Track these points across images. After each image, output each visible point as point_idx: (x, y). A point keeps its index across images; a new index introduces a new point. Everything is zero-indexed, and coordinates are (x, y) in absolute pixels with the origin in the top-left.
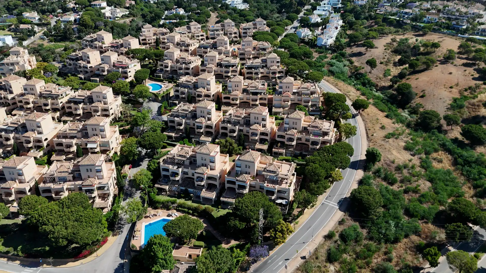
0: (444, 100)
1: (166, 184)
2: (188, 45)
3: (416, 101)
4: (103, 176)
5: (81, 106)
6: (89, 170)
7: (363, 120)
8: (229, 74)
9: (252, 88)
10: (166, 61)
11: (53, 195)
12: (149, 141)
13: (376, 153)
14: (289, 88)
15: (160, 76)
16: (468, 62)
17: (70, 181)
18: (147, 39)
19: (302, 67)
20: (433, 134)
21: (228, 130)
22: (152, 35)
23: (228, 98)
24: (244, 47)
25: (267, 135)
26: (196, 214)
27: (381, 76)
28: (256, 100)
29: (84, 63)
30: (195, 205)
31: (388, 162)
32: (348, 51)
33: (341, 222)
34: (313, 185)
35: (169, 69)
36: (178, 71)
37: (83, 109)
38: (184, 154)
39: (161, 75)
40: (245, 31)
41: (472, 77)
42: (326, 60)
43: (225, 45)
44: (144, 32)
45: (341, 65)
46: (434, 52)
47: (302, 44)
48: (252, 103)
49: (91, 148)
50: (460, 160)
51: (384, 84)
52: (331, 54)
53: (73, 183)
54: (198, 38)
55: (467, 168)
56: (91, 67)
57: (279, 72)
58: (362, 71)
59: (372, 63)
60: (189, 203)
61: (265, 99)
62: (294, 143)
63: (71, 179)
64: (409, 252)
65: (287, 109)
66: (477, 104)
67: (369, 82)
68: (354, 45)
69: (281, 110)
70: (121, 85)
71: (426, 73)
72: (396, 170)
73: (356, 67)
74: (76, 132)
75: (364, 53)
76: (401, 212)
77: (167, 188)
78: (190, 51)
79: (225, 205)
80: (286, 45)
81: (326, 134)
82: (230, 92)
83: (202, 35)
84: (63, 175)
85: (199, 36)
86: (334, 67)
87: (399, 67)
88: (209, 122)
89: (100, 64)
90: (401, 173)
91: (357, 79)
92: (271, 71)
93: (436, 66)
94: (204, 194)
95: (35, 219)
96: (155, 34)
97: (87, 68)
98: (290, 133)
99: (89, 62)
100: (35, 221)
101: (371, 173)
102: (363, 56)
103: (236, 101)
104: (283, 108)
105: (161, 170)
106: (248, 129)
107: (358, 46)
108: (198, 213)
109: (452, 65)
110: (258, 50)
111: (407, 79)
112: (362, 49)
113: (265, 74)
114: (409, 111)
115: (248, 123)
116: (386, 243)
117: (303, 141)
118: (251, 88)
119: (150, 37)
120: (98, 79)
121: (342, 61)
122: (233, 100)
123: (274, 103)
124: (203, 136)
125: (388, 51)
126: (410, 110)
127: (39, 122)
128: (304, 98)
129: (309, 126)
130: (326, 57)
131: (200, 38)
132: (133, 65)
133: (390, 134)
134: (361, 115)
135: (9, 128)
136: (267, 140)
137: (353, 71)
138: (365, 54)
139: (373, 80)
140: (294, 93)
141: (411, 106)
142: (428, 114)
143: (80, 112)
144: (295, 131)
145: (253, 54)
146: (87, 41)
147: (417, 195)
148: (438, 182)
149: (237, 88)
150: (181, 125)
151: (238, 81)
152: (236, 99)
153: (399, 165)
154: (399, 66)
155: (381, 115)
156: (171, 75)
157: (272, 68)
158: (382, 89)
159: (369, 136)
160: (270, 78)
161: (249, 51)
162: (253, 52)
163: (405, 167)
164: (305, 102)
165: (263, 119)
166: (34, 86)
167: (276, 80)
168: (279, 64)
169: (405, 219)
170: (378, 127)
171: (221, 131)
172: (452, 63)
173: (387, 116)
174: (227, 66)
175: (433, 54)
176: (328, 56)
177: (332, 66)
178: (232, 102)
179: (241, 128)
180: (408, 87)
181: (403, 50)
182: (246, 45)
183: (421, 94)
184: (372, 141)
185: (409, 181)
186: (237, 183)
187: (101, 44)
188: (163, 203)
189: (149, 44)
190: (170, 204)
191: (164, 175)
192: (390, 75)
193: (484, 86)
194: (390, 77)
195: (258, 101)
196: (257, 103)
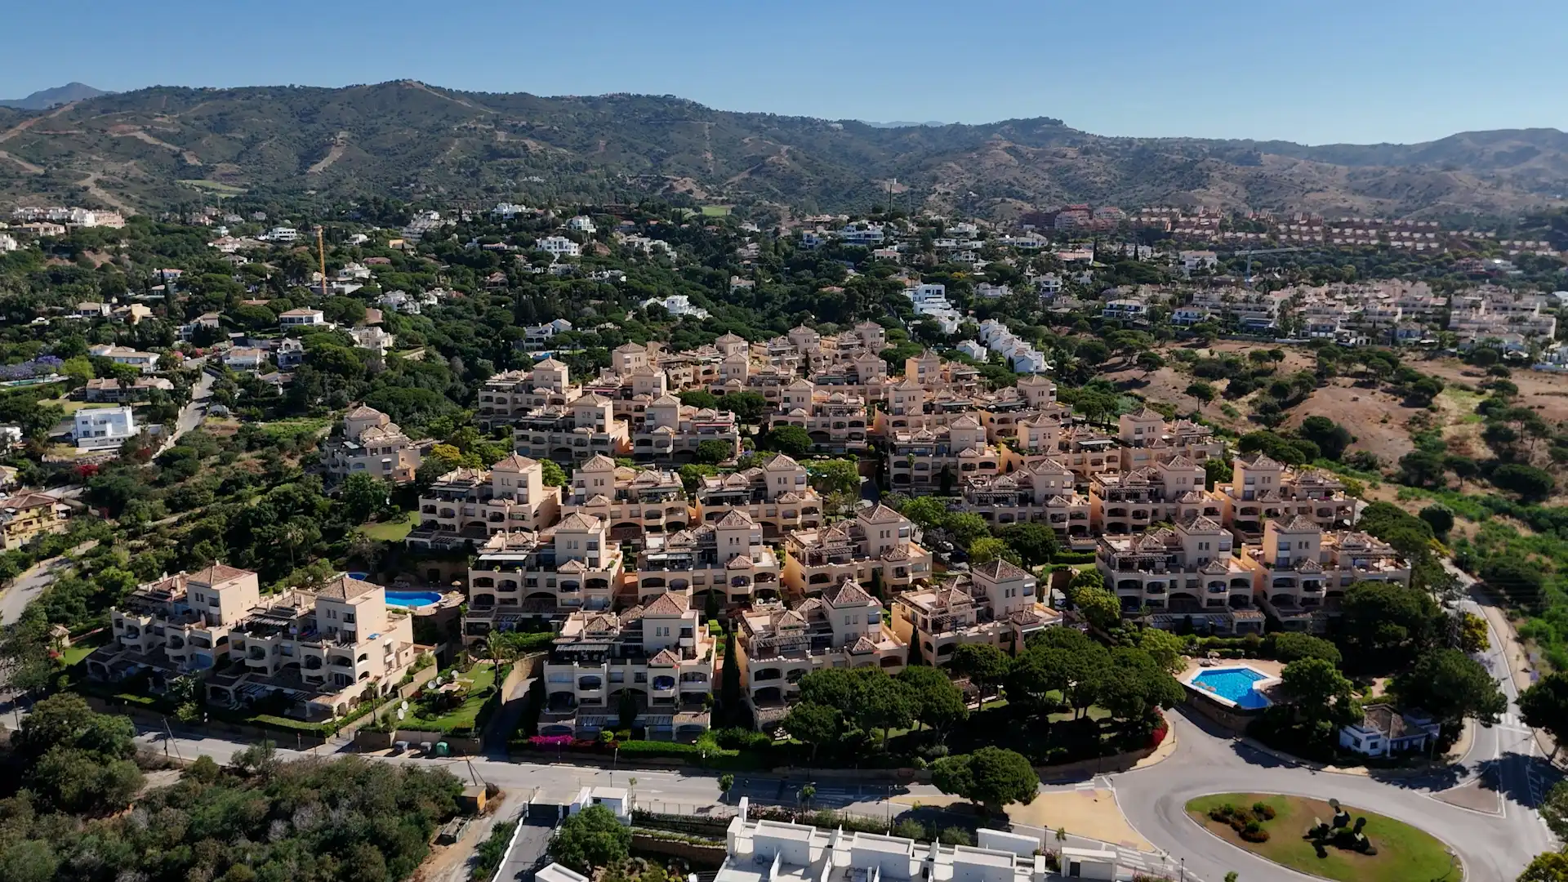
3: (1351, 451)
6: (1010, 593)
16: (1358, 380)
21: (1130, 513)
27: (1226, 417)
32: (1105, 379)
33: (1509, 619)
38: (1153, 545)
40: (846, 352)
41: (1397, 403)
46: (1276, 369)
48: (1092, 468)
50: (1542, 521)
59: (1203, 392)
63: (974, 618)
66: (1456, 442)
73: (1159, 406)
74: (844, 544)
75: (1145, 380)
87: (1240, 400)
93: (1314, 391)
102: (1150, 386)
105: (1116, 585)
106: (1170, 506)
107: (1116, 368)
109: (1338, 390)
112: (1133, 374)
114: (1353, 468)
115: (1153, 497)
118: (1077, 439)
123: (1134, 465)
125: (1186, 375)
126: (1352, 465)
128: (1194, 447)
135: (671, 558)
138: (1149, 382)
140: (1169, 441)
141: (1347, 458)
142: (1420, 458)
154: (1239, 397)
168: (1054, 398)
172: (1336, 384)
175: (1277, 373)
179: (1155, 506)
180: (1323, 421)
181: (1216, 370)
186: (1301, 580)
192: (1240, 415)
193: (1433, 415)
194: (1245, 418)
195: (1105, 463)
196: (1105, 468)
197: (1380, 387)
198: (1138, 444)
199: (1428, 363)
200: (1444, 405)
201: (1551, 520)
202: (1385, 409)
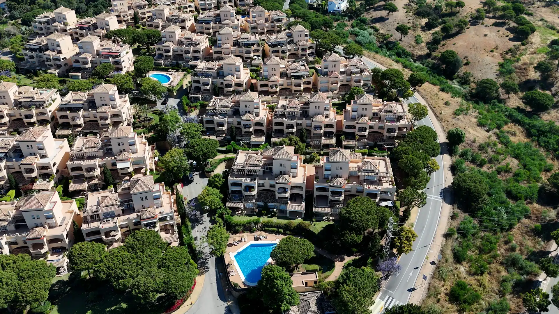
0: (491, 66)
1: (240, 200)
2: (183, 21)
3: (463, 70)
4: (161, 203)
5: (81, 113)
6: (144, 199)
7: (423, 98)
8: (251, 55)
9: (293, 71)
10: (166, 44)
11: (104, 237)
12: (202, 150)
13: (462, 134)
14: (335, 66)
15: (161, 63)
16: (498, 21)
17: (119, 215)
18: (122, 15)
19: (335, 39)
20: (494, 104)
21: (285, 125)
22: (126, 9)
23: (266, 85)
24: (255, 19)
25: (332, 126)
26: (289, 232)
27: (413, 43)
28: (299, 85)
29: (54, 53)
30: (284, 222)
31: (469, 142)
32: (368, 16)
33: (453, 217)
34: (413, 180)
35: (171, 54)
36: (184, 55)
37: (84, 117)
38: (256, 163)
39: (162, 61)
41: (508, 38)
42: (346, 29)
43: (232, 18)
44: (116, 5)
45: (366, 33)
46: (459, 12)
47: (312, 11)
48: (294, 88)
49: (121, 169)
50: (533, 131)
51: (419, 53)
52: (349, 21)
53: (126, 217)
54: (185, 10)
55: (543, 138)
56: (64, 58)
57: (310, 48)
58: (391, 39)
59: (402, 30)
60: (275, 220)
61: (309, 83)
62: (367, 133)
63: (121, 213)
64: (527, 237)
65: (336, 92)
66: (523, 67)
67: (403, 51)
68: (370, 9)
69: (330, 94)
70: (123, 81)
71: (460, 36)
72: (479, 150)
73: (383, 35)
74: (96, 150)
75: (386, 18)
76: (504, 195)
77: (241, 205)
78: (187, 29)
79: (319, 217)
80: (300, 13)
81: (400, 118)
82: (266, 78)
83: (190, 6)
84: (110, 209)
85: (186, 8)
86: (360, 37)
87: (428, 32)
88: (257, 118)
89: (78, 54)
90: (486, 152)
91: (389, 49)
92: (300, 48)
93: (468, 28)
94: (291, 207)
95: (104, 274)
96: (130, 8)
97: (59, 60)
98: (362, 122)
99: (60, 52)
100: (104, 276)
101: (458, 156)
102: (387, 21)
103: (276, 88)
104: (332, 92)
105: (229, 184)
106: (308, 122)
107: (376, 9)
108: (290, 230)
109: (483, 27)
110: (272, 22)
111: (443, 45)
112: (383, 13)
113: (293, 52)
114: (458, 82)
115: (305, 114)
116: (502, 232)
117: (376, 129)
118: (291, 71)
119: (126, 12)
120: (80, 74)
121: (366, 29)
122: (272, 87)
123: (320, 86)
124: (253, 136)
125: (411, 14)
126: (458, 80)
127: (41, 143)
128: (354, 77)
129: (380, 111)
130: (346, 26)
131: (189, 9)
132: (125, 52)
133: (458, 110)
134: (418, 91)
136: (332, 133)
137: (381, 40)
138: (388, 19)
139: (407, 49)
140: (342, 73)
141: (458, 75)
142: (486, 83)
143: (81, 121)
144: (366, 118)
145: (267, 27)
146: (40, 23)
147: (511, 174)
148: (525, 157)
149: (274, 72)
150: (222, 125)
151: (275, 63)
152: (276, 86)
153: (482, 144)
154: (429, 30)
155: (436, 89)
156: (175, 62)
157: (301, 43)
158: (420, 58)
159: (438, 114)
160: (300, 56)
161: (262, 24)
162: (267, 25)
163: (488, 145)
164: (356, 82)
165: (325, 108)
166: (6, 92)
167: (306, 58)
168: (307, 38)
169: (511, 203)
170: (441, 103)
171: (275, 128)
172: (483, 24)
173: (442, 90)
174: (248, 45)
175: (458, 15)
176: (347, 23)
177: (356, 35)
178: (271, 90)
179: (300, 122)
180: (452, 54)
181: (426, 12)
182: (257, 16)
183: (465, 61)
184: (443, 120)
185: (497, 160)
186: (331, 189)
187: (62, 26)
188: (244, 225)
189: (125, 21)
190: (253, 224)
191: (232, 191)
192: (422, 42)
193: (523, 47)
194: (423, 44)
195: (302, 85)
196: (302, 88)
197: (507, 26)
198: (326, 74)
199: (544, 9)
200: (533, 40)
201: (538, 131)
202: (498, 43)
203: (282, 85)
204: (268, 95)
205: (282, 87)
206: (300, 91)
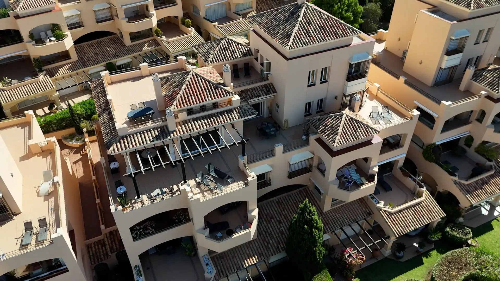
23: (11, 35)
25: (397, 140)
152: (55, 32)
178: (37, 51)
195: (153, 11)
196: (154, 21)
203: (79, 25)
204: (35, 75)
205: (81, 32)
206: (147, 33)
